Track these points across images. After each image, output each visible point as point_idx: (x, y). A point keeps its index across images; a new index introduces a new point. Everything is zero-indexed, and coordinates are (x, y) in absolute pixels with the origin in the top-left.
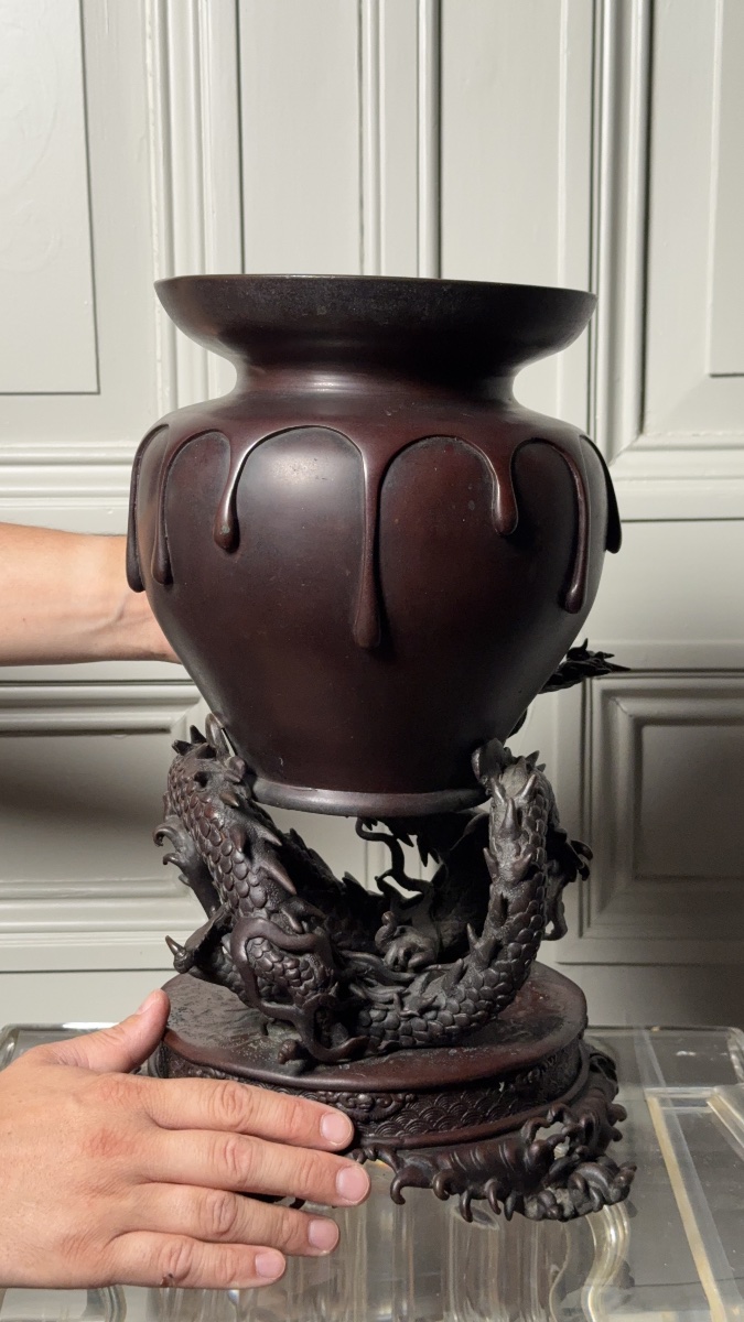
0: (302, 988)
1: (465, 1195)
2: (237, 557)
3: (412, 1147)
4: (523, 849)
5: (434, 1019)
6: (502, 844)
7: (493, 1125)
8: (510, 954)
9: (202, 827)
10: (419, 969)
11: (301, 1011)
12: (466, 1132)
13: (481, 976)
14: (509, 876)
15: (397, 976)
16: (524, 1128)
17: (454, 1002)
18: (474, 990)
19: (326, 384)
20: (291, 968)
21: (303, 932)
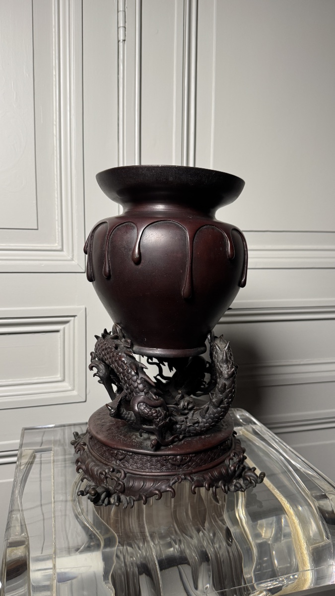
0: (158, 420)
1: (214, 488)
2: (140, 266)
3: (195, 473)
4: (230, 367)
5: (197, 427)
6: (222, 365)
7: (217, 461)
8: (226, 403)
9: (118, 364)
10: (191, 409)
11: (157, 428)
12: (211, 465)
13: (215, 411)
14: (226, 376)
15: (183, 412)
16: (226, 461)
17: (204, 420)
18: (212, 416)
19: (160, 207)
20: (154, 413)
21: (157, 400)
